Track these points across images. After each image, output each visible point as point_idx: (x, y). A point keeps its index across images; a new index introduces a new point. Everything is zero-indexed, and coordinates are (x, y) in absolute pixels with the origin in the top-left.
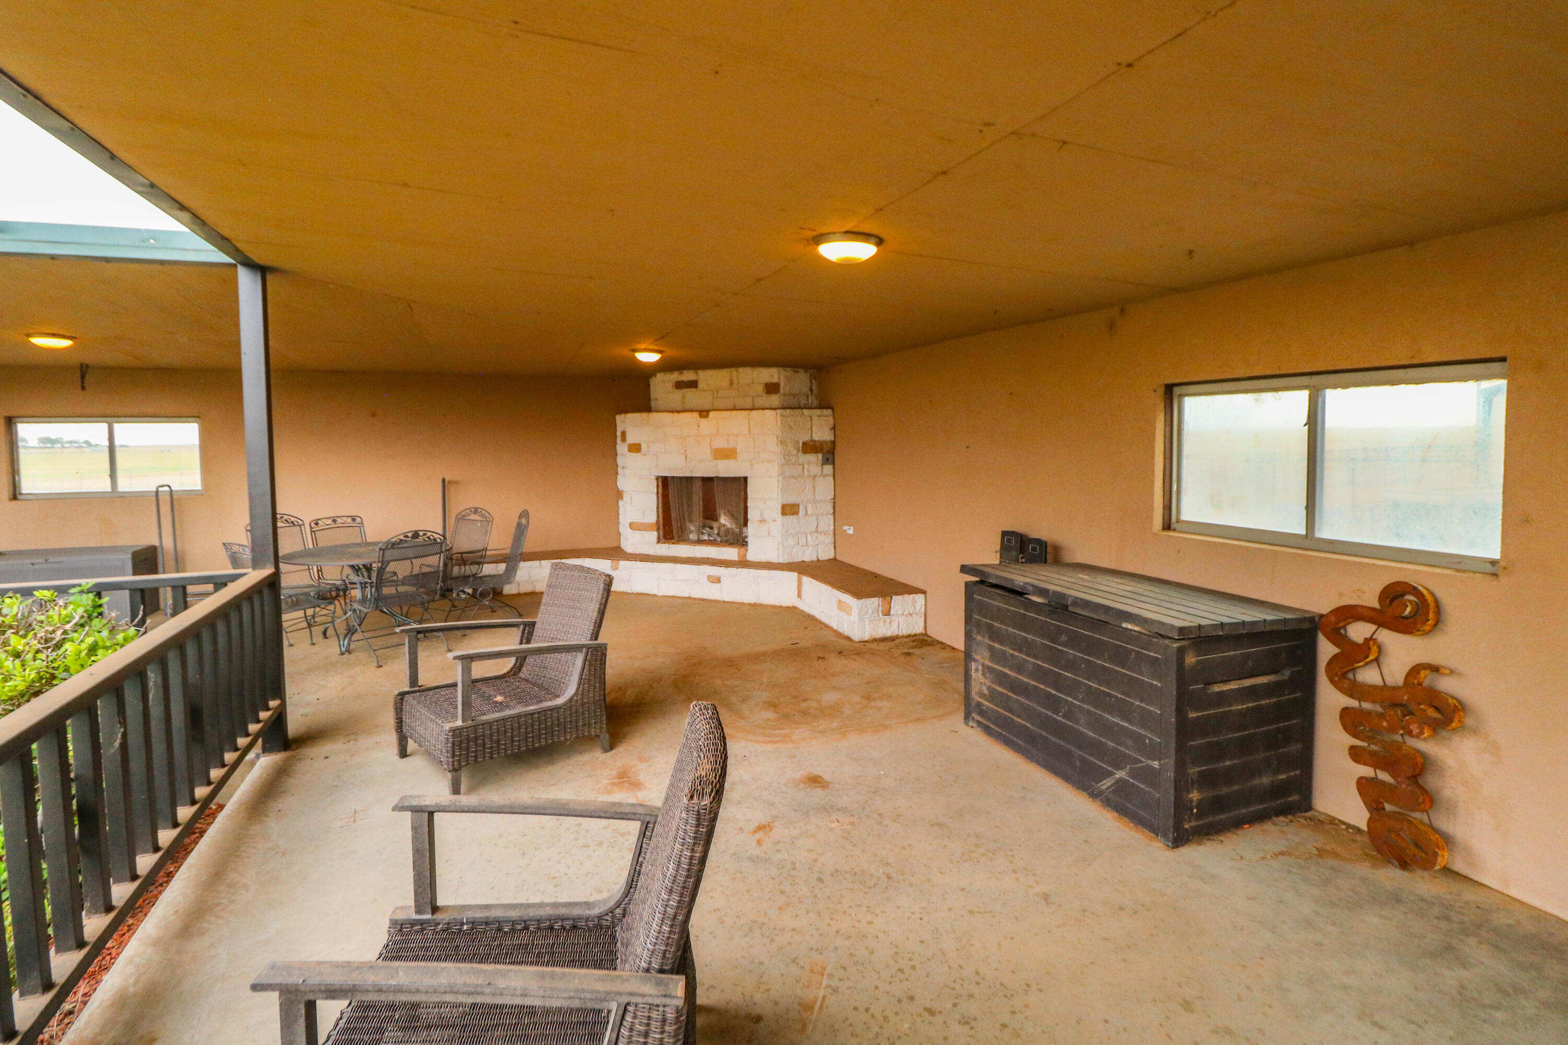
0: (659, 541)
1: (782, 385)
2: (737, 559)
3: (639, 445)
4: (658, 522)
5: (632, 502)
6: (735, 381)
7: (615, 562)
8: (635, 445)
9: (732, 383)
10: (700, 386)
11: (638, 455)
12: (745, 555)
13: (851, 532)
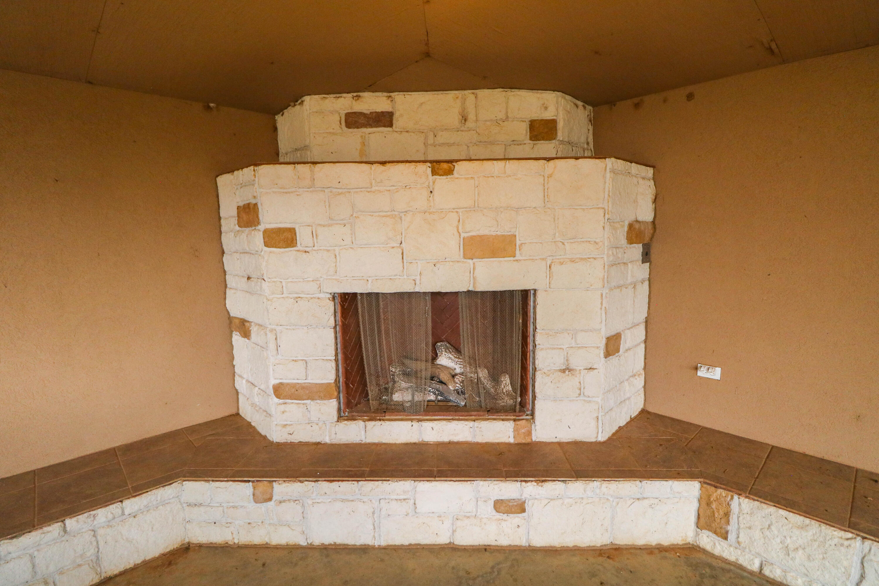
0: (340, 418)
1: (560, 125)
2: (512, 440)
3: (292, 231)
4: (337, 381)
5: (278, 347)
6: (471, 117)
7: (263, 486)
8: (280, 231)
9: (465, 119)
10: (399, 122)
11: (289, 253)
12: (529, 433)
13: (716, 374)
